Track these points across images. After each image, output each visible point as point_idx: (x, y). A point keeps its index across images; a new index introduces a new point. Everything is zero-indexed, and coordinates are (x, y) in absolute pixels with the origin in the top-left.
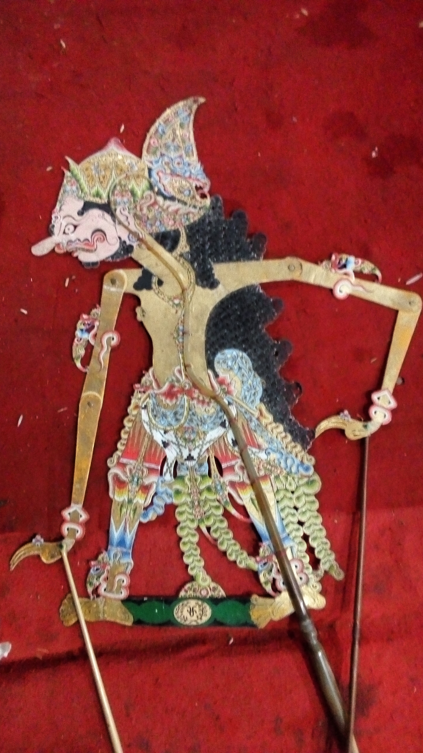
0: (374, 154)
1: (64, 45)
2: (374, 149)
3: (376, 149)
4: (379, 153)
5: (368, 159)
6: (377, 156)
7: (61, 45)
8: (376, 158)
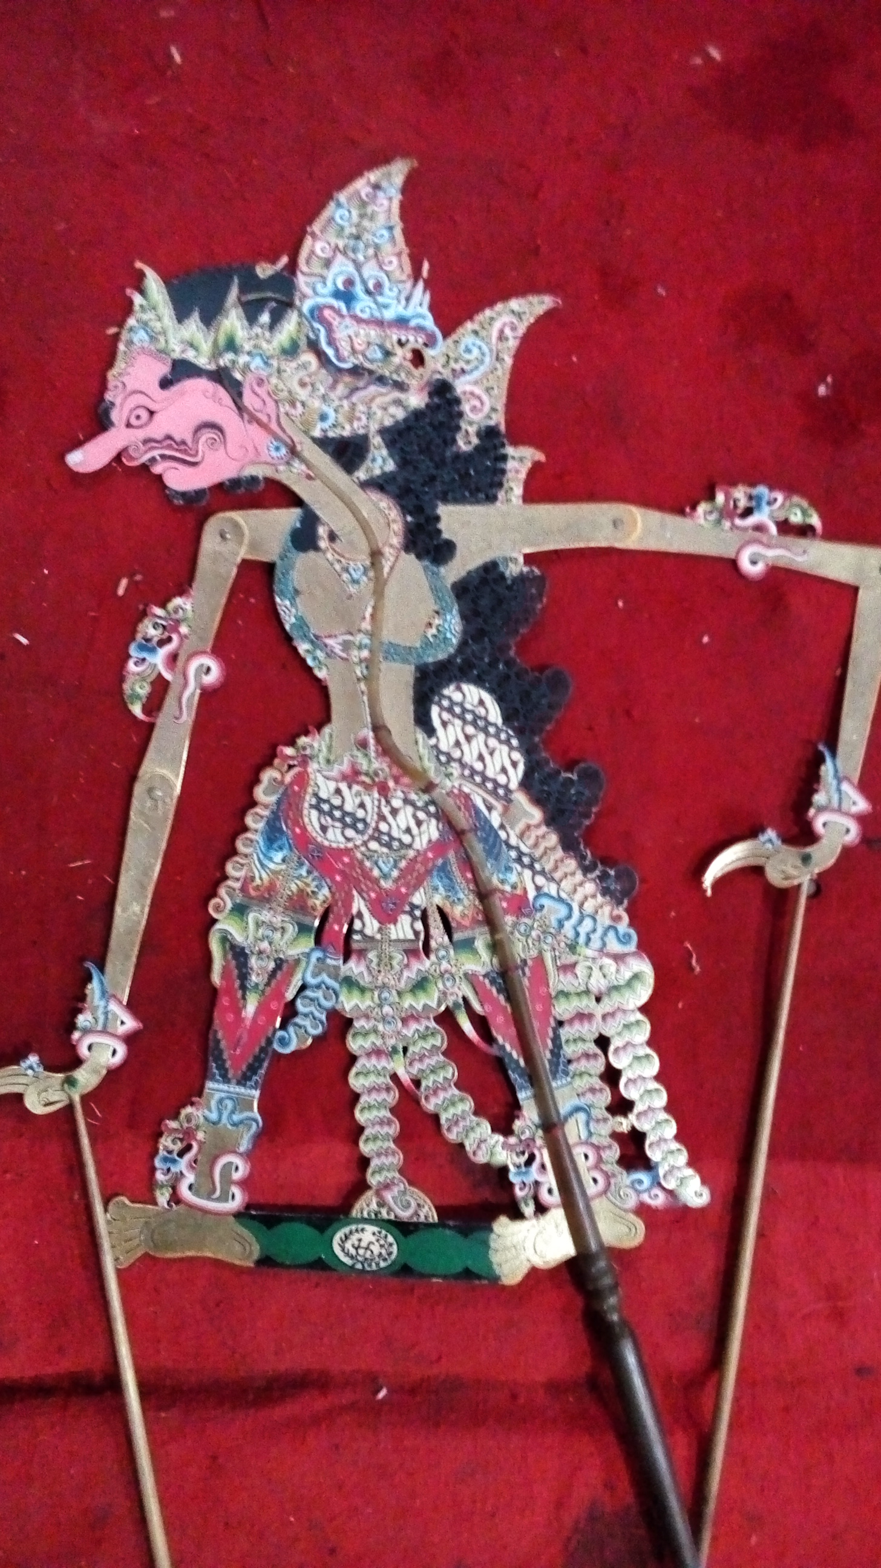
0: (822, 390)
1: (177, 58)
2: (823, 380)
3: (829, 379)
4: (835, 388)
5: (807, 396)
6: (829, 393)
7: (170, 57)
8: (825, 399)
